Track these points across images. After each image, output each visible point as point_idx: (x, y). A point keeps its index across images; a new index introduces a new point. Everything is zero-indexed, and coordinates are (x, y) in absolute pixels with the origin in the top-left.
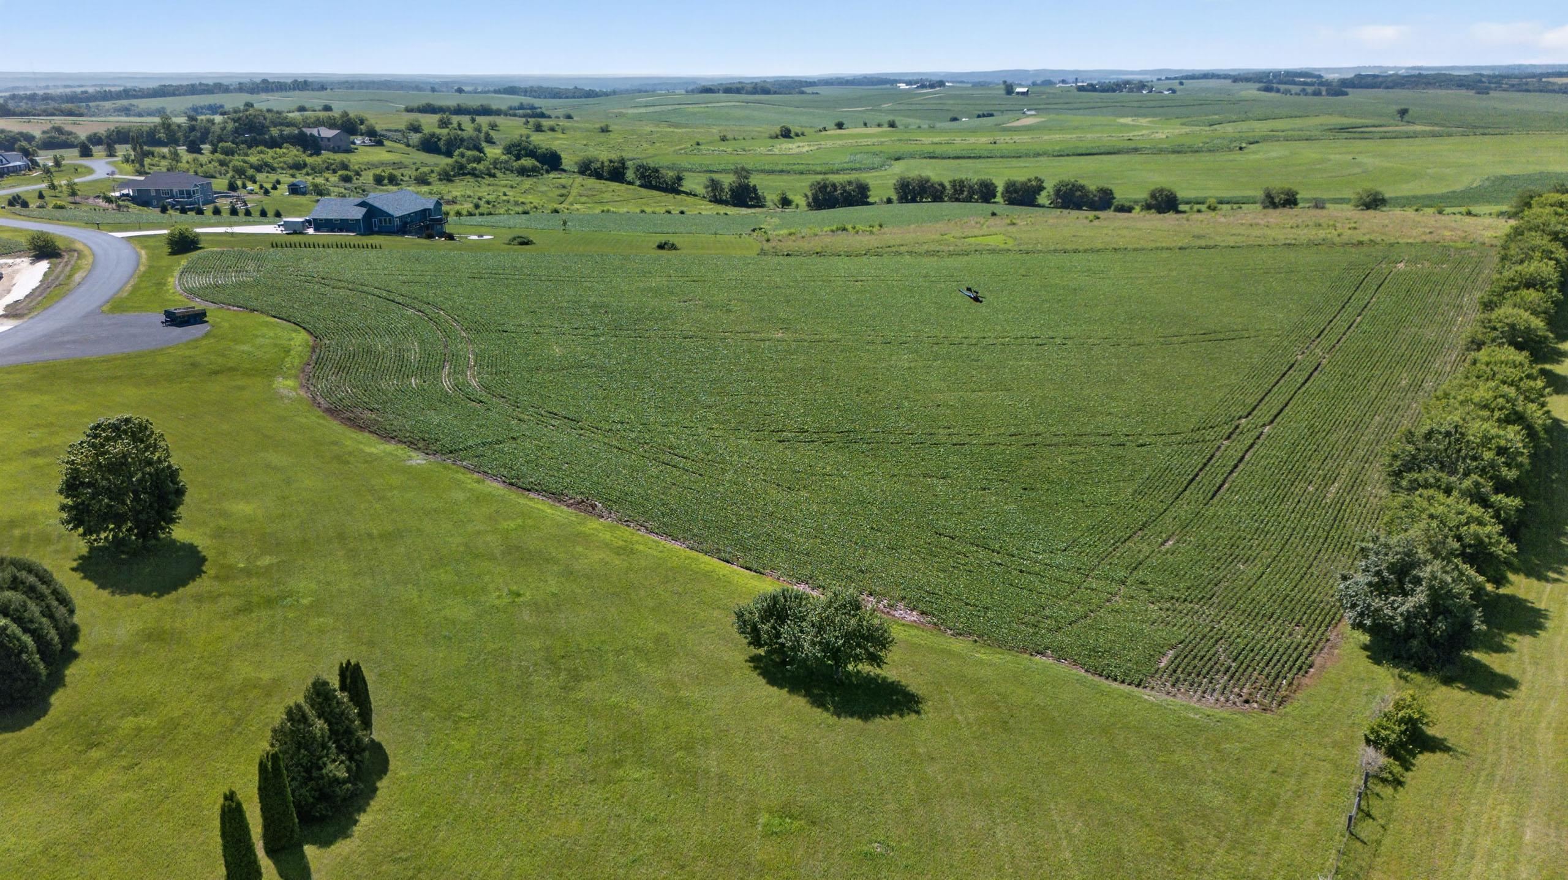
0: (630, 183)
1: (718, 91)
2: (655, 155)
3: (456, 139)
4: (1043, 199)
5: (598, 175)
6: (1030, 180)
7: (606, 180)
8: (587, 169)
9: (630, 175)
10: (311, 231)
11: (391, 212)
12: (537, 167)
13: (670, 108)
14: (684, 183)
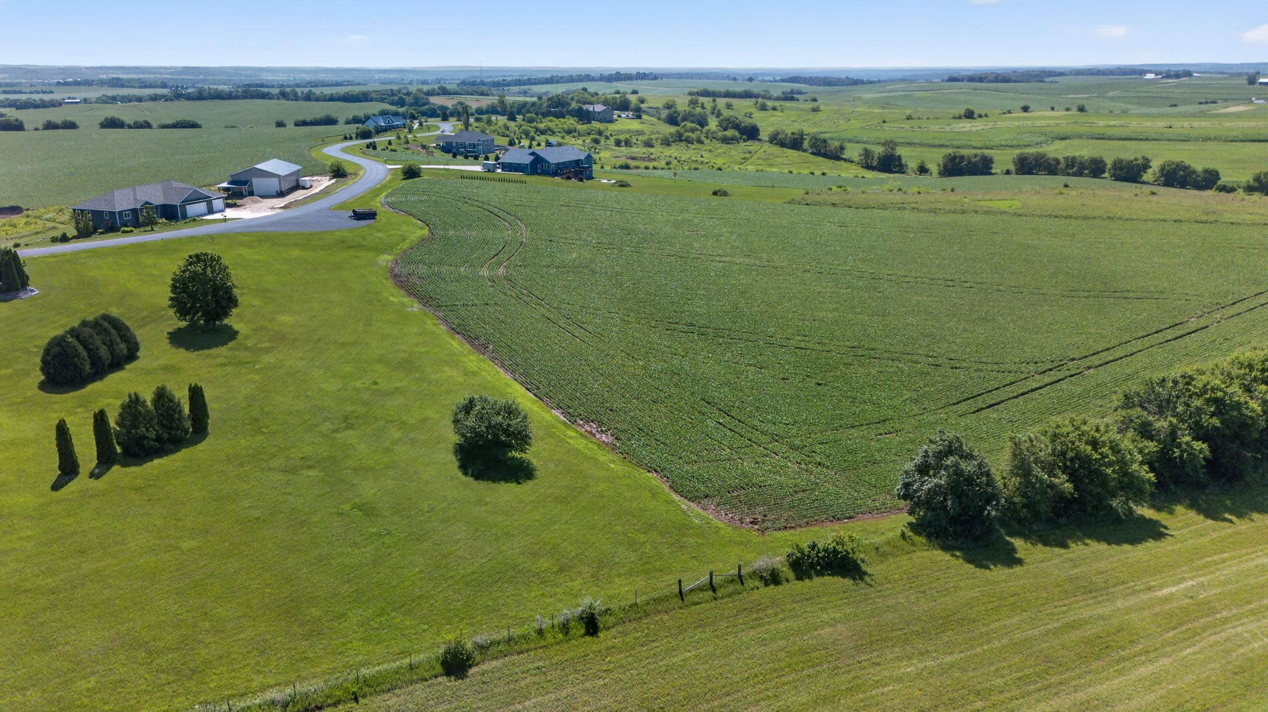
0: (805, 151)
1: (963, 80)
2: (845, 130)
3: (689, 115)
4: (1148, 176)
5: (782, 144)
6: (1136, 159)
7: (787, 148)
8: (777, 140)
9: (806, 144)
10: (499, 171)
11: (549, 160)
12: (736, 136)
13: (902, 93)
14: (845, 151)
